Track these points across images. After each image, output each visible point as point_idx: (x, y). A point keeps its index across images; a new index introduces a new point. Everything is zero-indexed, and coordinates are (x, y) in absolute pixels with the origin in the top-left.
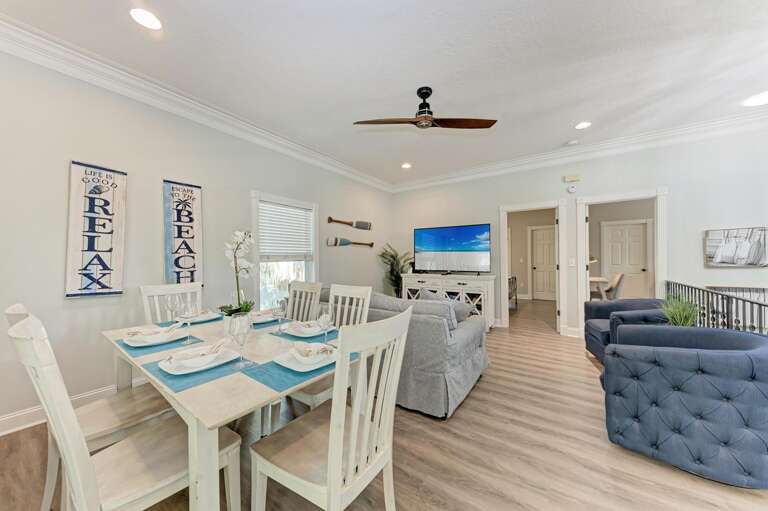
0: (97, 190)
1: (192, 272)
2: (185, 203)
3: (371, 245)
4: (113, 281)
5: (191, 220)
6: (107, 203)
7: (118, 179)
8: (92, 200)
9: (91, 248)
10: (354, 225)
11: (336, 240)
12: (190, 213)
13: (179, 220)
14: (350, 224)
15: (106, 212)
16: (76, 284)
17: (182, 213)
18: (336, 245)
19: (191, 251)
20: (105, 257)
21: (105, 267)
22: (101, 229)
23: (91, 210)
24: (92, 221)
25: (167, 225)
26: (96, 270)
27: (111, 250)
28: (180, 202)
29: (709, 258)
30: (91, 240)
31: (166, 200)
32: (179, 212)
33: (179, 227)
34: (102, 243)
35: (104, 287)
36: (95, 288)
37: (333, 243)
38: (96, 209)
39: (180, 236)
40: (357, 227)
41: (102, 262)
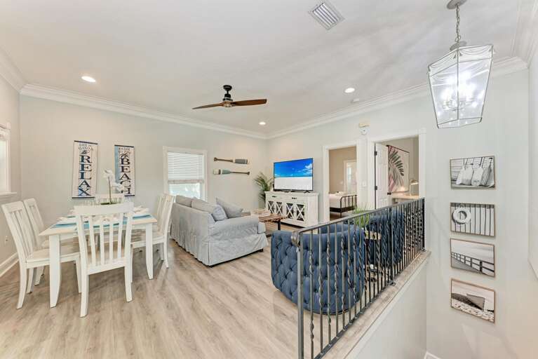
0: (85, 152)
1: (129, 189)
2: (125, 155)
3: (248, 173)
4: (91, 192)
5: (129, 163)
6: (89, 158)
7: (94, 147)
8: (83, 157)
9: (82, 177)
10: (234, 161)
11: (220, 171)
12: (128, 160)
13: (122, 163)
14: (231, 161)
15: (89, 162)
16: (76, 193)
17: (124, 160)
18: (220, 173)
19: (128, 179)
20: (88, 181)
21: (88, 186)
22: (86, 169)
23: (82, 161)
24: (83, 165)
25: (117, 166)
26: (84, 187)
27: (90, 179)
28: (123, 155)
29: (453, 180)
30: (82, 174)
31: (116, 154)
32: (122, 160)
33: (123, 167)
34: (87, 175)
35: (88, 195)
36: (84, 195)
37: (218, 173)
38: (85, 161)
39: (123, 171)
40: (236, 163)
41: (87, 184)
